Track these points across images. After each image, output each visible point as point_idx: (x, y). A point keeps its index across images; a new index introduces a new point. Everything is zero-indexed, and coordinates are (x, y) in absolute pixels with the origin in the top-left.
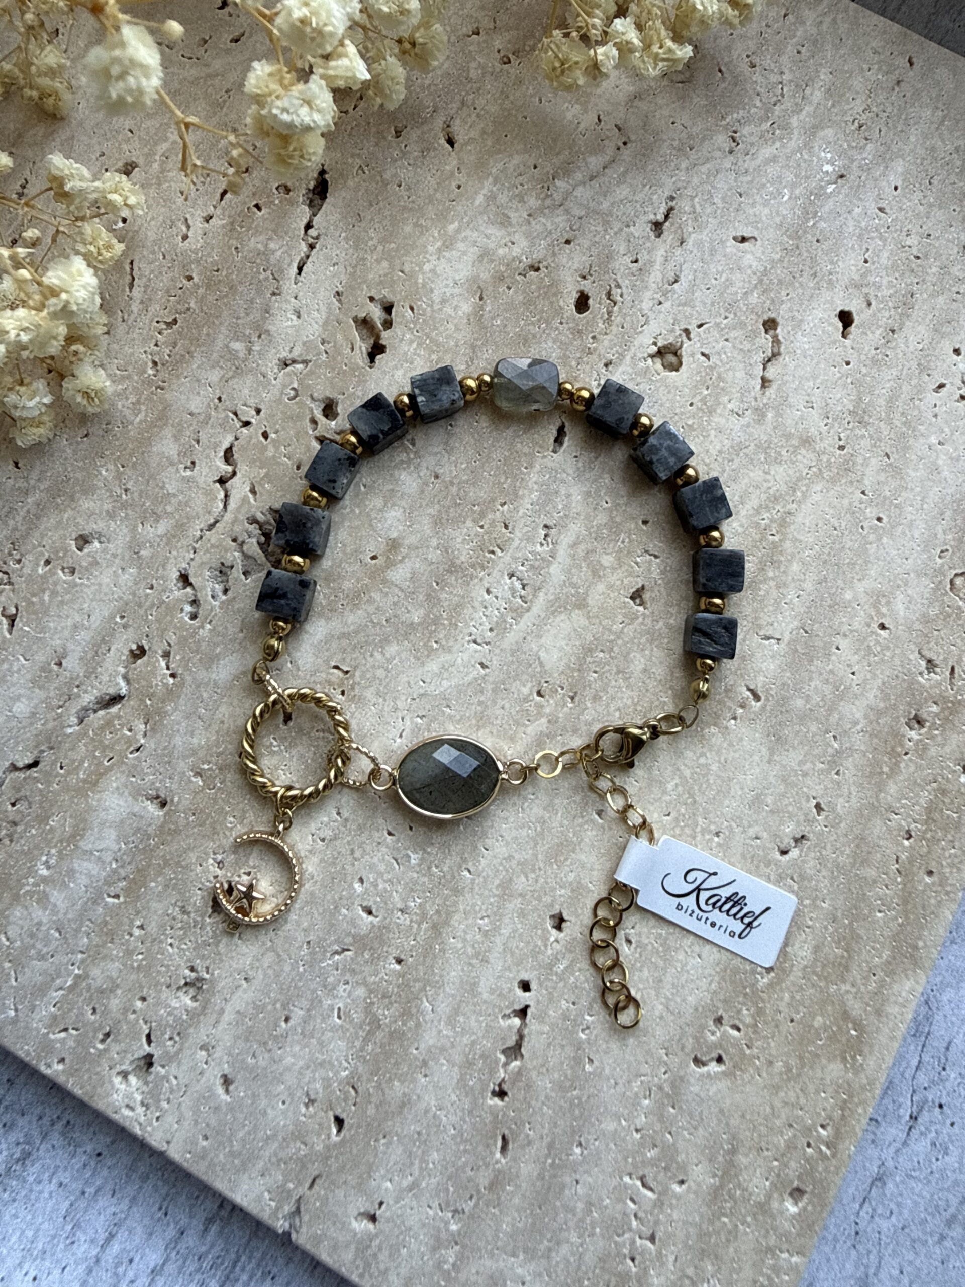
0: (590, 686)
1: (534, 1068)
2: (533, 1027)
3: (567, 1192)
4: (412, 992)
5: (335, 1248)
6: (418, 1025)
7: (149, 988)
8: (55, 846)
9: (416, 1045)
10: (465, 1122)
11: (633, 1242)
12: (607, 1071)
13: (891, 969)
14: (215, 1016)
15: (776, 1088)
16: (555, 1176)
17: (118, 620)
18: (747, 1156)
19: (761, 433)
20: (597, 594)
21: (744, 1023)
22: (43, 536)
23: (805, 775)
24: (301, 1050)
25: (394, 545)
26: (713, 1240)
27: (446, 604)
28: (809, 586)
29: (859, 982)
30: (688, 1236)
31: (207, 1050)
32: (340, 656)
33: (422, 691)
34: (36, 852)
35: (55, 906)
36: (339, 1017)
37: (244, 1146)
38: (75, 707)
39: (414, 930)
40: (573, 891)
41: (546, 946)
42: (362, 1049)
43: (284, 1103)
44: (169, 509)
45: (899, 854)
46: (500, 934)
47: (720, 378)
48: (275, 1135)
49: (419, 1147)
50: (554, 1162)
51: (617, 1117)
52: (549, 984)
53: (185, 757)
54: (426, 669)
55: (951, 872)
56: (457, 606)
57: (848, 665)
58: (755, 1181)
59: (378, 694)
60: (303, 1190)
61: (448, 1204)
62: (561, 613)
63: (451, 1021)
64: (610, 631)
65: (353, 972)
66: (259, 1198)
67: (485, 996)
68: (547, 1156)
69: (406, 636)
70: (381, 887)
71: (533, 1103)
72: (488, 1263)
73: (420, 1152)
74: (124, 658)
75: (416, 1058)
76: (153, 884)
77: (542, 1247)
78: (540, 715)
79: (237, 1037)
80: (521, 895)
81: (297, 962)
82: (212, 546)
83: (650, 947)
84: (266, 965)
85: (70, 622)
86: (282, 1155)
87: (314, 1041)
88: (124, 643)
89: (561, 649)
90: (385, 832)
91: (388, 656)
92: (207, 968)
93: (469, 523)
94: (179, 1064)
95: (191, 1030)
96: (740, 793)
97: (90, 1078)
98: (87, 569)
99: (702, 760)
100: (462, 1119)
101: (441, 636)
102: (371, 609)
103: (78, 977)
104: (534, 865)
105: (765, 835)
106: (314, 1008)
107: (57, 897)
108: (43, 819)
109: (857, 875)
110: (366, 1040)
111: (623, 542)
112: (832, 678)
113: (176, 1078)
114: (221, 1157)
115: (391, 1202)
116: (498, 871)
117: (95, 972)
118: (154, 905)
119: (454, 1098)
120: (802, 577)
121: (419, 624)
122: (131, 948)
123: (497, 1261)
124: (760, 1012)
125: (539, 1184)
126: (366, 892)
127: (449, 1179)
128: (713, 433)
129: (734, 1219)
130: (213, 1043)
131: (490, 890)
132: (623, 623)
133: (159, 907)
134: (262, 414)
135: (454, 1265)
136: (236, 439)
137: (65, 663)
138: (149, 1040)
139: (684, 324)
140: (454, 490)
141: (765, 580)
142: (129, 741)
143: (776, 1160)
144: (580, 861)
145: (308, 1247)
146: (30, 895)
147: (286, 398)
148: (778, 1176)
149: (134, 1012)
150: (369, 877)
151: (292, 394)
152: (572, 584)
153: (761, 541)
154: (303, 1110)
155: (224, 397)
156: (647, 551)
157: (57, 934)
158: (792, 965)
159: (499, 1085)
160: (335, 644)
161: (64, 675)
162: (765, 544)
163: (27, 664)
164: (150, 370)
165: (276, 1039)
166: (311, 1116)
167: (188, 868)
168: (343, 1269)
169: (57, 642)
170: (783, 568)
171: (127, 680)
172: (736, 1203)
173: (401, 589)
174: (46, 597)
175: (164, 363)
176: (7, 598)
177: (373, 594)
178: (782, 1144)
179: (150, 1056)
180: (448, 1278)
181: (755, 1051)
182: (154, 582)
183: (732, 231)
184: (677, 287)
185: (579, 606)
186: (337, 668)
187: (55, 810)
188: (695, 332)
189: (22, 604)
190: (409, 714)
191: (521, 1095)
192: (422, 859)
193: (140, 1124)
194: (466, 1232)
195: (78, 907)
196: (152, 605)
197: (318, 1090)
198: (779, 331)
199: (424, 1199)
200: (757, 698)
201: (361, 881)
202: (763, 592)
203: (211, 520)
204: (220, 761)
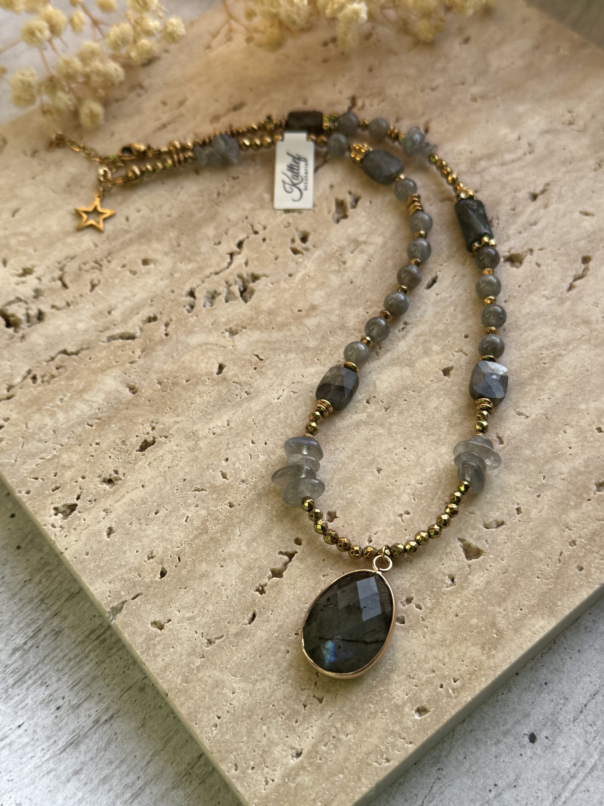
0: (399, 406)
1: (287, 584)
2: (295, 563)
3: (280, 654)
4: (232, 522)
5: (134, 633)
6: (229, 539)
7: (90, 473)
8: (70, 392)
9: (223, 549)
10: (235, 597)
11: (309, 695)
13: (533, 610)
14: (119, 497)
15: (432, 647)
16: (276, 644)
17: (149, 301)
18: (399, 676)
19: (558, 311)
20: (423, 363)
21: (425, 606)
22: (127, 253)
23: (517, 490)
24: (158, 529)
25: (313, 308)
26: (359, 714)
27: (331, 343)
28: (558, 395)
29: (510, 609)
30: (344, 705)
31: (107, 513)
32: (261, 351)
33: (300, 380)
34: (59, 392)
35: (58, 419)
36: (186, 521)
37: (106, 565)
38: (108, 333)
39: (247, 492)
40: (347, 503)
42: (192, 540)
43: (137, 552)
44: (198, 259)
45: (564, 551)
47: (543, 277)
48: (126, 565)
49: (203, 600)
50: (278, 636)
52: (314, 545)
53: (156, 372)
54: (307, 370)
55: (596, 572)
56: (338, 346)
57: (568, 442)
58: (399, 692)
59: (275, 374)
60: (129, 598)
61: (207, 634)
62: (397, 366)
64: (423, 383)
65: (204, 501)
66: (103, 593)
67: (273, 538)
68: (277, 631)
69: (302, 352)
70: (237, 465)
71: (279, 601)
72: (217, 673)
73: (202, 602)
74: (144, 319)
75: (221, 555)
76: (113, 426)
77: (253, 677)
78: (364, 411)
79: (126, 511)
81: (174, 487)
82: (214, 282)
84: (157, 482)
85: (124, 295)
86: (126, 576)
87: (167, 527)
88: (148, 312)
89: (390, 383)
90: (251, 441)
91: (288, 358)
92: (124, 474)
93: (361, 309)
94: (89, 514)
95: (103, 500)
97: (39, 505)
98: (143, 274)
100: (234, 595)
101: (322, 357)
102: (288, 334)
103: (55, 456)
105: (478, 513)
106: (174, 512)
107: (61, 416)
108: (69, 378)
109: (530, 553)
110: (196, 537)
111: (449, 342)
112: (554, 446)
113: (84, 520)
114: (92, 565)
115: (176, 622)
117: (65, 456)
118: (110, 435)
119: (234, 582)
120: (556, 389)
121: (312, 348)
122: (88, 451)
123: (224, 675)
124: (438, 603)
125: (265, 644)
126: (227, 466)
127: (214, 622)
128: (527, 303)
129: (377, 708)
130: (112, 510)
132: (432, 381)
133: (112, 437)
134: (267, 230)
135: (197, 667)
136: (248, 238)
137: (113, 313)
138: (78, 498)
139: (530, 247)
140: (359, 291)
141: (530, 384)
142: (130, 357)
143: (416, 686)
144: (357, 489)
145: (119, 627)
146: (48, 410)
147: (282, 226)
148: (415, 695)
149: (76, 482)
150: (232, 459)
151: (287, 225)
152: (409, 354)
153: (536, 364)
154: (146, 559)
155: (249, 217)
156: (461, 351)
157: (52, 433)
158: (469, 586)
159: (262, 587)
160: (260, 345)
161: (110, 318)
162: (538, 366)
163: (93, 308)
164: (215, 196)
165: (147, 519)
166: (149, 563)
167: (135, 424)
168: (134, 646)
169: (113, 302)
170: (544, 381)
171: (141, 329)
172: (381, 699)
173: (309, 329)
174: (117, 281)
175: (224, 195)
176: (95, 275)
177: (292, 327)
178: (424, 678)
179: (76, 505)
180: (191, 671)
181: (426, 623)
182: (176, 290)
183: (580, 209)
184: (534, 228)
185: (408, 365)
186: (257, 356)
187: (78, 376)
188: (536, 252)
189: (103, 281)
190: (288, 389)
191: (274, 595)
192: (266, 460)
193: (55, 535)
194: (212, 653)
195: (69, 424)
196: (170, 300)
197: (159, 551)
198: (591, 264)
199: (195, 628)
200: (502, 443)
201: (227, 460)
202: (526, 390)
203: (218, 270)
204: (175, 380)
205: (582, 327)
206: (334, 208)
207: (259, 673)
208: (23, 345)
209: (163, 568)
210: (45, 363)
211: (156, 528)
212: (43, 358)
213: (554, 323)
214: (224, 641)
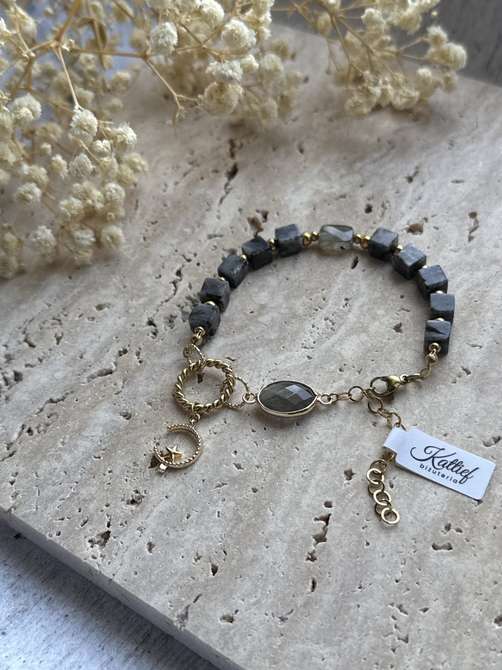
0: (369, 366)
1: (333, 545)
2: (333, 524)
3: (352, 611)
4: (262, 505)
5: (207, 633)
6: (264, 521)
7: (112, 500)
8: (69, 434)
9: (262, 531)
10: (290, 571)
11: (393, 640)
12: (378, 549)
14: (147, 513)
15: (486, 562)
16: (345, 602)
17: (114, 338)
18: (467, 597)
19: (469, 258)
20: (374, 327)
21: (464, 528)
22: (80, 305)
24: (195, 531)
25: (263, 307)
27: (289, 331)
30: (429, 638)
31: (141, 530)
32: (230, 353)
33: (275, 368)
34: (58, 437)
35: (65, 461)
36: (219, 516)
37: (158, 578)
38: (87, 375)
39: (265, 475)
40: (358, 459)
41: (341, 485)
42: (231, 532)
43: (183, 557)
44: (146, 293)
46: (314, 479)
47: (444, 236)
48: (176, 573)
49: (261, 583)
50: (344, 595)
51: (384, 573)
52: (343, 503)
53: (143, 396)
54: (277, 358)
56: (296, 332)
58: (473, 610)
59: (251, 369)
60: (190, 602)
61: (277, 613)
62: (353, 335)
63: (284, 520)
64: (381, 342)
65: (228, 494)
66: (164, 605)
67: (305, 508)
68: (341, 591)
69: (267, 345)
70: (246, 455)
71: (332, 563)
72: (301, 646)
73: (262, 585)
74: (115, 354)
75: (262, 538)
76: (120, 452)
77: (335, 639)
78: (340, 379)
79: (159, 524)
80: (327, 460)
81: (196, 489)
82: (167, 308)
83: (404, 488)
84: (179, 490)
85: (89, 339)
86: (180, 583)
87: (203, 527)
88: (116, 348)
89: (353, 350)
90: (251, 430)
91: (257, 353)
92: (145, 491)
93: (304, 298)
94: (124, 536)
95: (133, 520)
96: (459, 415)
97: (74, 542)
98: (101, 318)
99: (436, 400)
100: (289, 569)
101: (287, 344)
102: (249, 333)
103: (73, 494)
104: (335, 447)
105: (475, 436)
106: (204, 511)
107: (67, 457)
108: (64, 422)
110: (233, 527)
111: (389, 305)
113: (122, 543)
114: (144, 582)
115: (243, 610)
116: (314, 449)
117: (83, 491)
118: (119, 461)
119: (284, 558)
120: (494, 319)
121: (275, 340)
122: (104, 480)
123: (307, 645)
124: (474, 524)
125: (334, 606)
126: (238, 457)
127: (279, 600)
128: (441, 259)
129: (460, 631)
130: (145, 526)
131: (310, 458)
132: (389, 339)
133: (122, 462)
134: (198, 256)
135: (280, 646)
136: (183, 266)
137: (84, 356)
138: (109, 525)
139: (424, 216)
140: (297, 284)
141: (472, 320)
142: (114, 389)
143: (486, 600)
144: (362, 445)
145: (191, 632)
146: (52, 456)
147: (210, 250)
148: (488, 608)
149: (102, 511)
150: (240, 450)
151: (213, 248)
152: (360, 322)
153: (469, 304)
154: (194, 561)
155: (179, 250)
156: (403, 309)
157: (64, 474)
158: (494, 500)
159: (311, 554)
160: (228, 348)
161: (83, 361)
162: (471, 305)
163: (65, 357)
164: (142, 240)
165: (181, 525)
166: (198, 564)
167: (140, 444)
168: (211, 645)
169: (82, 347)
170: (482, 315)
171: (116, 364)
172: (460, 622)
173: (265, 325)
174: (78, 329)
175: (149, 238)
176: (58, 330)
177: (250, 327)
178: (490, 591)
179: (109, 532)
180: (275, 653)
181: (471, 543)
182: (135, 323)
183: (451, 179)
184: (420, 202)
185: (364, 332)
186: (229, 358)
187: (71, 418)
188: (430, 219)
189: (66, 332)
190: (267, 378)
191: (325, 559)
192: (271, 443)
193: (99, 565)
194: (288, 628)
195: (77, 462)
196: (133, 332)
197: (203, 551)
198: (478, 217)
199: (263, 610)
200: (468, 373)
201: (236, 452)
202: (470, 326)
203: (167, 298)
204: (162, 398)
205: (493, 266)
206: (248, 226)
207: (340, 634)
208: (10, 405)
209: (213, 566)
210: (36, 415)
211: (193, 530)
212: (32, 411)
213: (469, 268)
214: (296, 615)
